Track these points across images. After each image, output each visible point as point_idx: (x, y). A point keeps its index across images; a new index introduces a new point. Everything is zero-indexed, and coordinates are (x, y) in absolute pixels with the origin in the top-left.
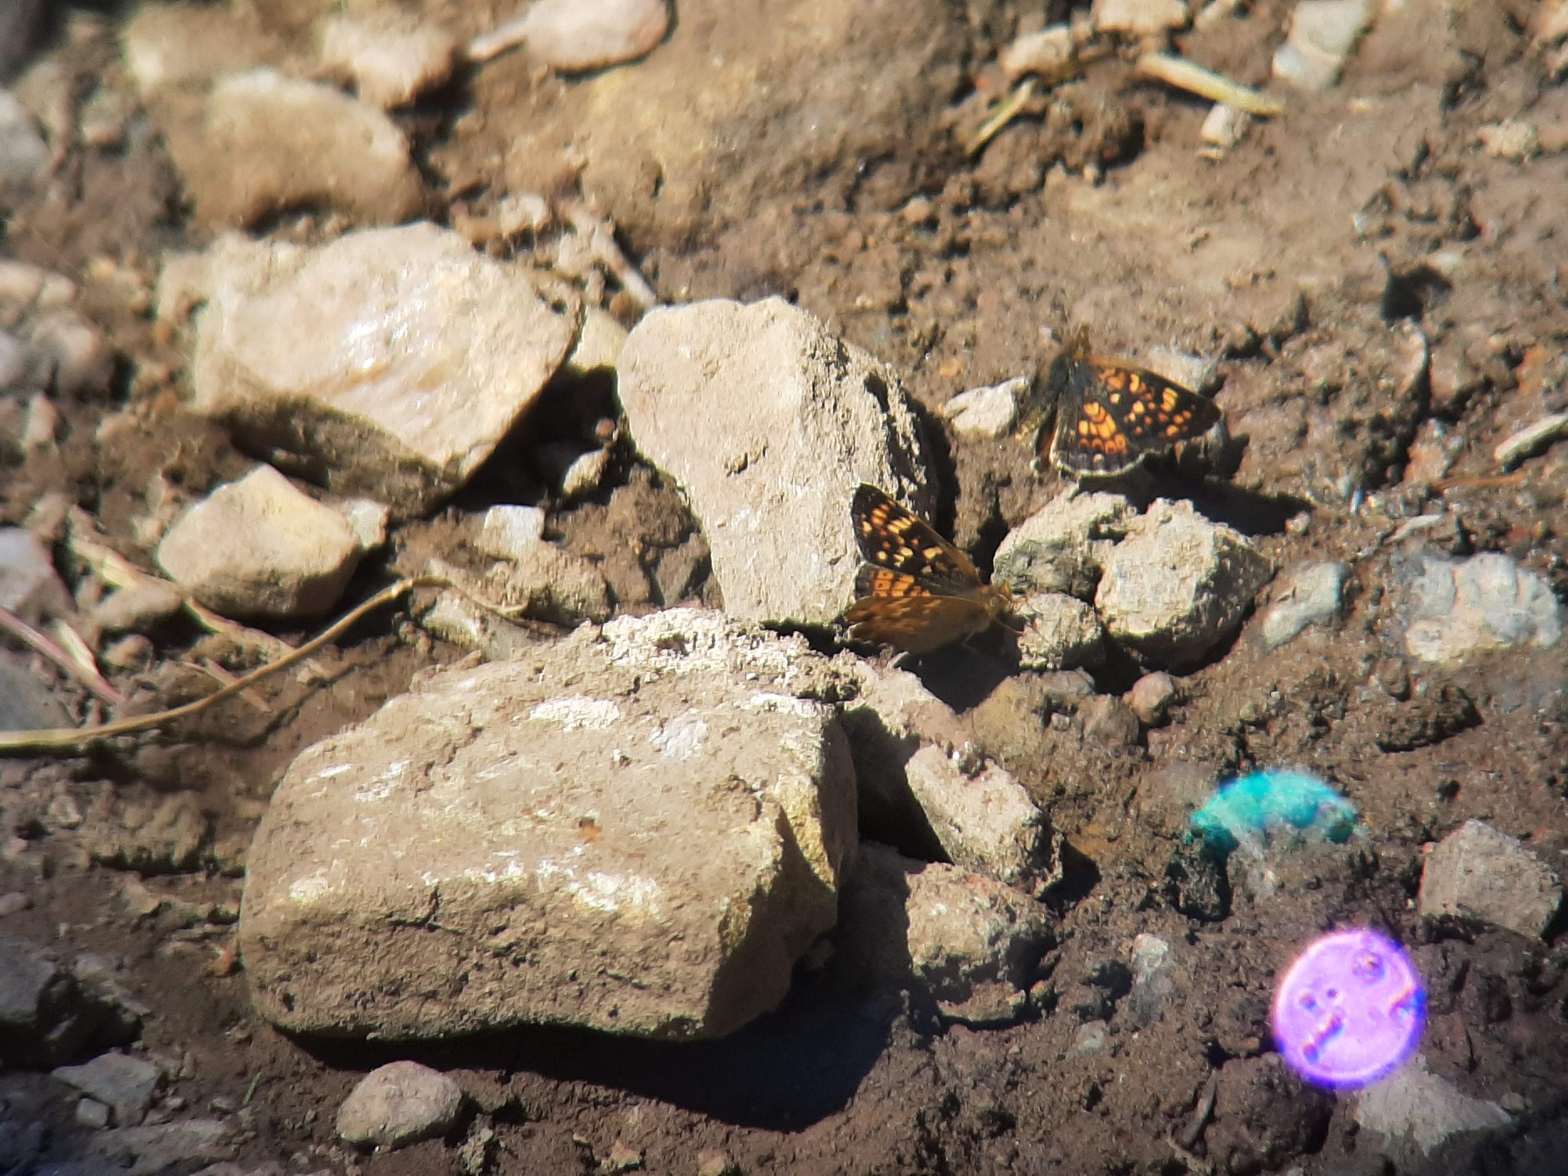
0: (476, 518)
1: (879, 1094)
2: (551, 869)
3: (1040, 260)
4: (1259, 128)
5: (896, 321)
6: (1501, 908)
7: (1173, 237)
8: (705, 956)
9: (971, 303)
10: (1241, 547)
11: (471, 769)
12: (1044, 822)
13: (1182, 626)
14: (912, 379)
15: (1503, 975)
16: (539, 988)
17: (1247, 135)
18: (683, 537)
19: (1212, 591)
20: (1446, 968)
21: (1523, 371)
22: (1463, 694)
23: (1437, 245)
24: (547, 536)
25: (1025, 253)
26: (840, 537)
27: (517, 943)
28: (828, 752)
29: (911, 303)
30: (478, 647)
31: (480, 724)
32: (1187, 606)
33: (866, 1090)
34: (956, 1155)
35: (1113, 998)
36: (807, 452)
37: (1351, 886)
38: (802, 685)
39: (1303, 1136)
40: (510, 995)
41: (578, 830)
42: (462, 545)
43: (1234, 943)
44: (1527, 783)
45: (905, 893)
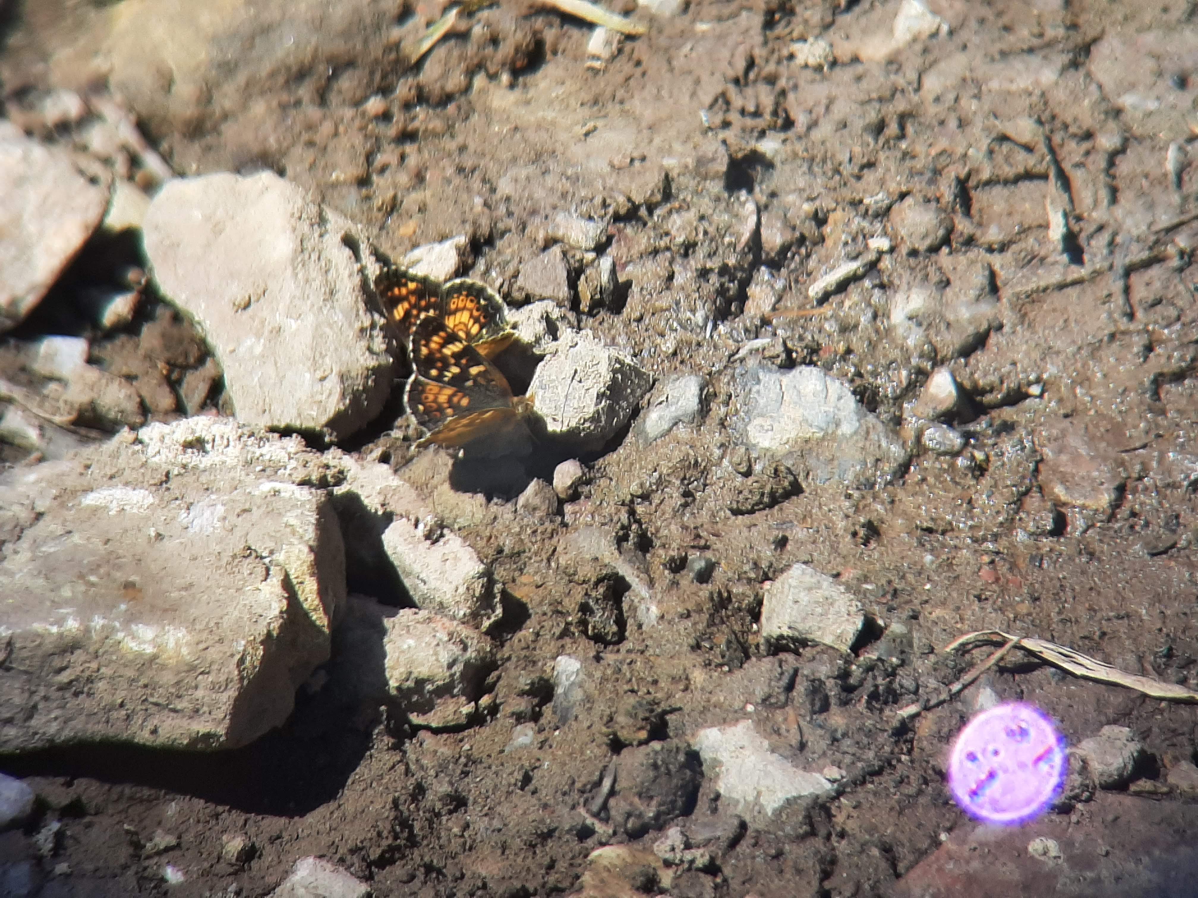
0: (32, 348)
1: (363, 785)
2: (101, 622)
3: (472, 147)
4: (628, 46)
5: (364, 191)
6: (820, 628)
7: (569, 129)
8: (227, 685)
9: (419, 178)
10: (629, 365)
11: (35, 544)
12: (488, 575)
13: (587, 425)
14: (378, 237)
15: (823, 678)
16: (95, 714)
17: (620, 51)
18: (201, 360)
19: (608, 398)
20: (782, 674)
21: (827, 229)
22: (789, 471)
23: (762, 134)
24: (91, 360)
25: (460, 139)
26: (327, 360)
27: (77, 679)
28: (321, 526)
29: (375, 178)
30: (38, 449)
31: (42, 510)
32: (590, 410)
33: (353, 783)
34: (422, 829)
35: (540, 705)
36: (298, 293)
37: (712, 615)
38: (300, 475)
39: (680, 803)
40: (70, 719)
41: (123, 591)
42: (23, 369)
43: (628, 661)
44: (836, 536)
45: (383, 632)
